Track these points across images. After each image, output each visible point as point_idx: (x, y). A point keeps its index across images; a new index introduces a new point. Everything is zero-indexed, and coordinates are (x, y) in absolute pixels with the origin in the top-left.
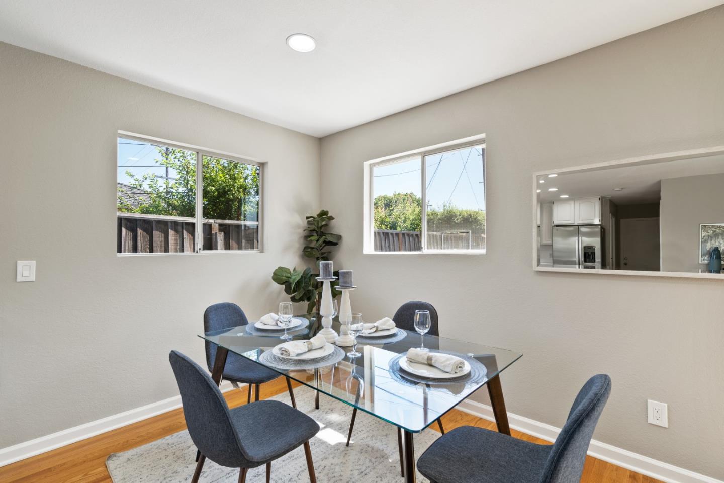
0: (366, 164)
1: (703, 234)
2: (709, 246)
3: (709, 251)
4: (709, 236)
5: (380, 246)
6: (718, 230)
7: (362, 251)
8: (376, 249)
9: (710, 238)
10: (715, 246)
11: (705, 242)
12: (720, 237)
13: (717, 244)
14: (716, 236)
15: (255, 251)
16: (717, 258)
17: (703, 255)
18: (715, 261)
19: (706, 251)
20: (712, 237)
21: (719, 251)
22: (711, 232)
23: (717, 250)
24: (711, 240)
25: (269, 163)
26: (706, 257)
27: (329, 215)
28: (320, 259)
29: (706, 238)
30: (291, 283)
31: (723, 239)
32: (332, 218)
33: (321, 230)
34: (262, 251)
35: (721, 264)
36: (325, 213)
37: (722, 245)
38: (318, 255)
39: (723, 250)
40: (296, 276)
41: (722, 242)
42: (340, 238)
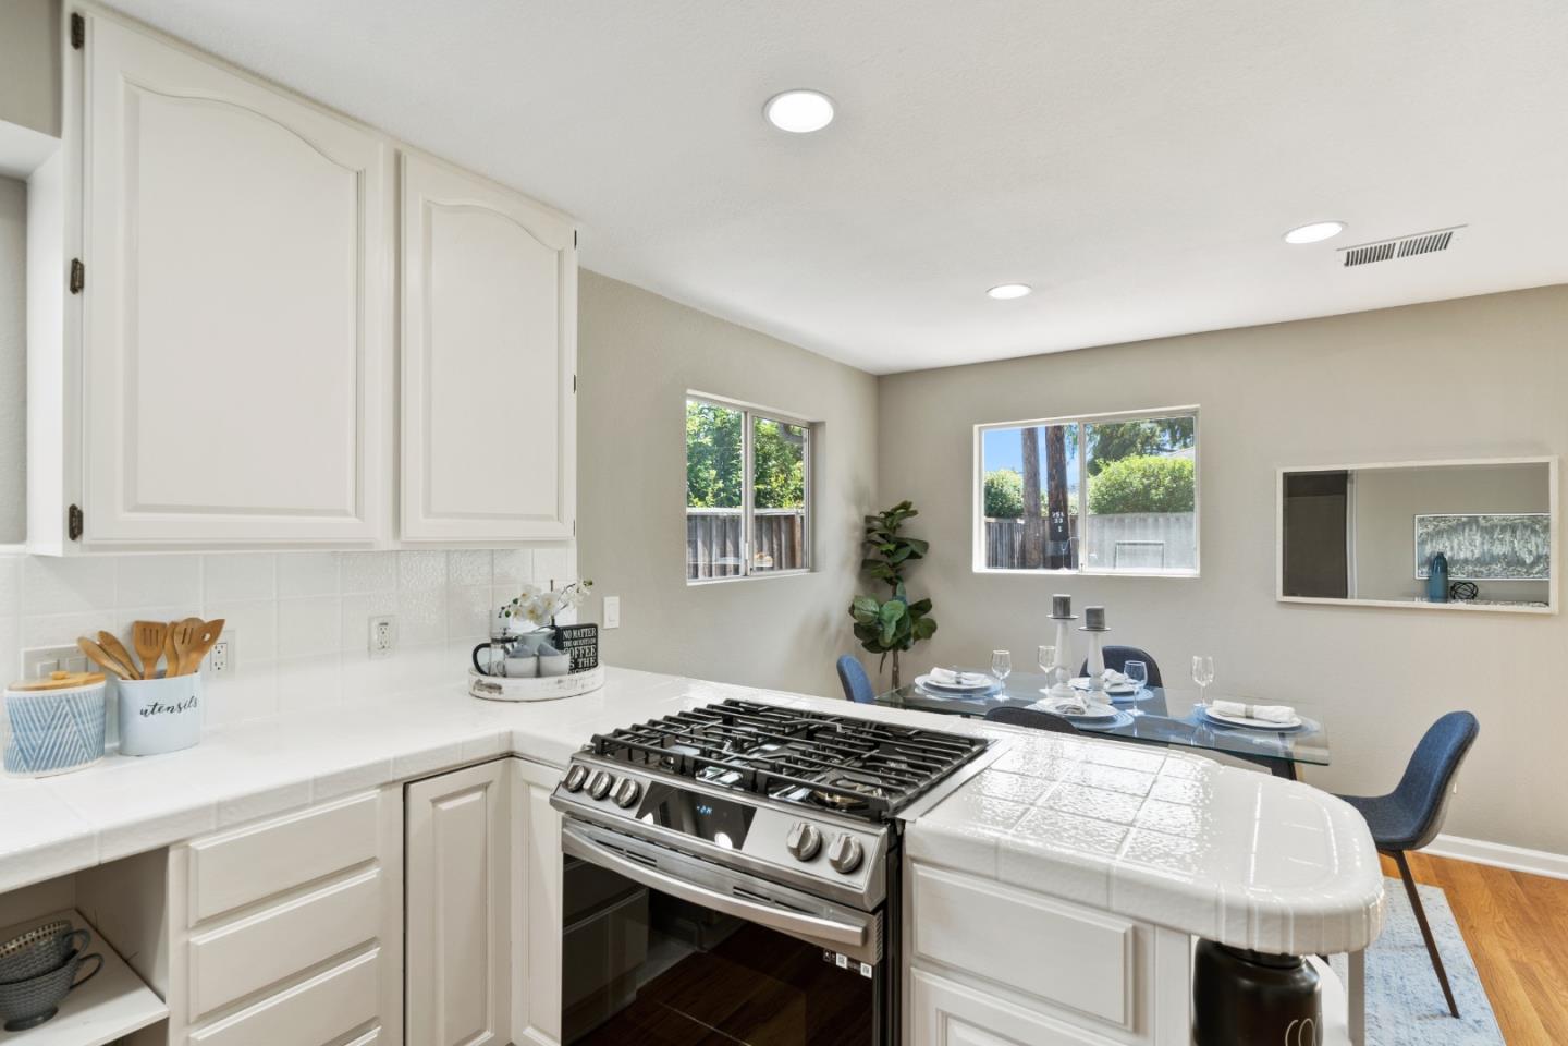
0: (976, 427)
1: (1419, 530)
2: (1429, 550)
3: (1429, 558)
4: (1428, 534)
5: (993, 561)
6: (1442, 524)
7: (971, 567)
8: (989, 566)
9: (1431, 536)
10: (1437, 551)
11: (1423, 543)
12: (1445, 536)
13: (1440, 548)
14: (1439, 533)
15: (799, 572)
16: (1441, 571)
17: (1421, 565)
18: (1439, 579)
19: (1424, 559)
20: (1433, 536)
21: (1444, 559)
22: (1431, 528)
23: (1441, 556)
24: (1432, 540)
25: (828, 427)
26: (1425, 570)
27: (912, 509)
28: (894, 581)
29: (1424, 536)
30: (880, 622)
31: (1449, 539)
32: (915, 513)
33: (894, 532)
34: (813, 570)
35: (1448, 581)
36: (905, 506)
37: (1448, 549)
38: (890, 574)
39: (1451, 558)
40: (894, 610)
41: (1447, 544)
42: (925, 545)
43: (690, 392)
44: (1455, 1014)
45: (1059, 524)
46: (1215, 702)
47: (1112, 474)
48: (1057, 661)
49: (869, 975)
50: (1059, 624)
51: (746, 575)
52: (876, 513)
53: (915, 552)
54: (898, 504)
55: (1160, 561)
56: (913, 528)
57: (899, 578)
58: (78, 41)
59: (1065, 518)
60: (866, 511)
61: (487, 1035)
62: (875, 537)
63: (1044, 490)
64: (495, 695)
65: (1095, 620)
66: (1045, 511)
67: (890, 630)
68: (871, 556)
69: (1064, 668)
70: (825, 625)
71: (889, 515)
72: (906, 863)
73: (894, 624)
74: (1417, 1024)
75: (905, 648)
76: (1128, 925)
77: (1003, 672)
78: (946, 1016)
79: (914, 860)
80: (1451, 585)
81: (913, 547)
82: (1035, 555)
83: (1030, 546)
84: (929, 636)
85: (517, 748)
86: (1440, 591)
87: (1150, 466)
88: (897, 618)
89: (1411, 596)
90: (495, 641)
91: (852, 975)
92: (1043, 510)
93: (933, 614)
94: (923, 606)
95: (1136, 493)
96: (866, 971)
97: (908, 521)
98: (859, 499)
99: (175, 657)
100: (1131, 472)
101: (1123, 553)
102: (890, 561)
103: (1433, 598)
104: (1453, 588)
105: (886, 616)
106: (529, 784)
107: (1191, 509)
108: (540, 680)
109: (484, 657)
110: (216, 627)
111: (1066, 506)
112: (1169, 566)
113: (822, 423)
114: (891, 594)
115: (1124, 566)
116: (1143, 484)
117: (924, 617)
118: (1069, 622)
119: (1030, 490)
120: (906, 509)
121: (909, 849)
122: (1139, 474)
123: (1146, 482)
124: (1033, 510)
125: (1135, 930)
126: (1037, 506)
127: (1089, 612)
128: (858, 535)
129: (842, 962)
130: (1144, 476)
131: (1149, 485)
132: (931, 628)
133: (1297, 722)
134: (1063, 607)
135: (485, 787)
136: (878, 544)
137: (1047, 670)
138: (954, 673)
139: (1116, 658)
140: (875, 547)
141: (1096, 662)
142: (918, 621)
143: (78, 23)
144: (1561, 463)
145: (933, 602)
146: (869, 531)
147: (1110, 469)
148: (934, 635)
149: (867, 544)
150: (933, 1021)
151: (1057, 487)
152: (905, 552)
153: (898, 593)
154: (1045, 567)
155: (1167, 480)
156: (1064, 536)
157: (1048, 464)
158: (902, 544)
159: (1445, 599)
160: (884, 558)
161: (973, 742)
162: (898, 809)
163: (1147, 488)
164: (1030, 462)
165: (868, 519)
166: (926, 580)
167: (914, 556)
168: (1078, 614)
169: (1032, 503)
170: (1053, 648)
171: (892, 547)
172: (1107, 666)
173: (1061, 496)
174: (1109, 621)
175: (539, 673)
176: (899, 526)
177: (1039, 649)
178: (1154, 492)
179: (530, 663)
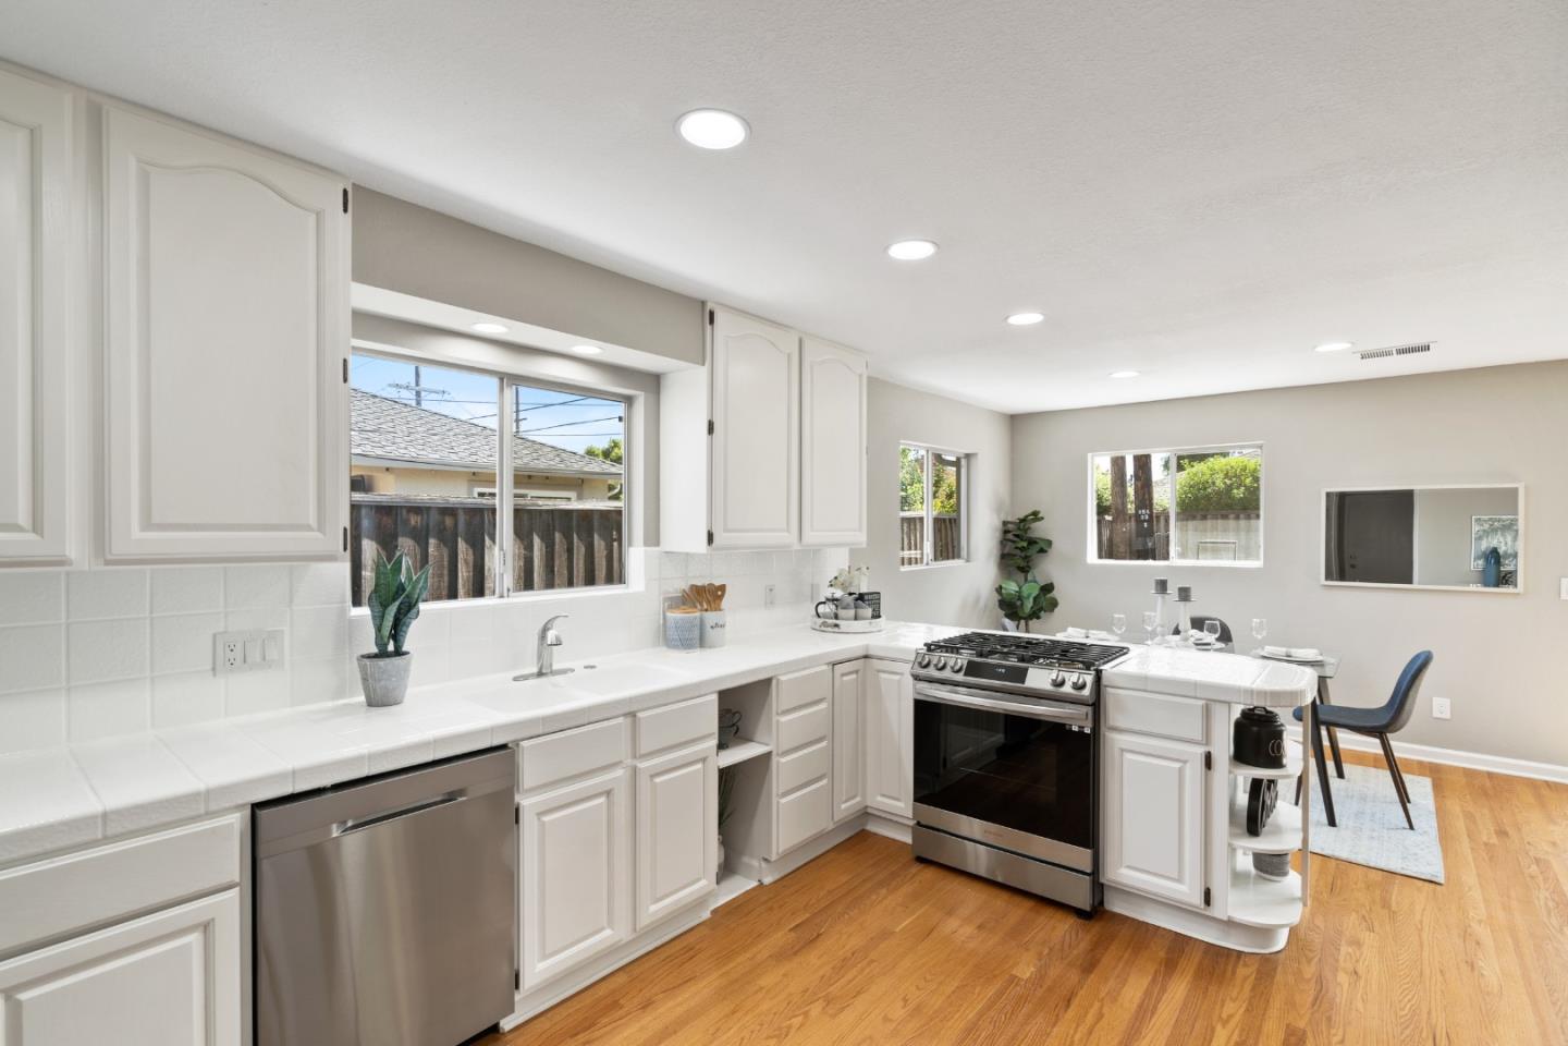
0: (1090, 455)
1: (1475, 528)
2: (1485, 545)
3: (1484, 553)
4: (1484, 531)
5: (1101, 553)
6: (1496, 524)
7: (1085, 560)
8: (1100, 557)
9: (1486, 533)
10: (1492, 546)
11: (1479, 538)
12: (1499, 533)
13: (1494, 543)
14: (1494, 530)
16: (1495, 563)
17: (1477, 558)
18: (1493, 569)
19: (1480, 553)
20: (1488, 533)
21: (1498, 553)
22: (1486, 526)
23: (1495, 551)
24: (1487, 537)
25: (979, 456)
26: (1481, 562)
27: (1040, 515)
28: (1024, 570)
29: (1481, 533)
30: (1020, 598)
31: (1502, 535)
32: (1042, 518)
33: (1026, 533)
34: (968, 561)
35: (1500, 571)
36: (1035, 514)
37: (1503, 544)
38: (1022, 564)
39: (1505, 552)
40: (1031, 590)
41: (1501, 539)
42: (1049, 543)
43: (902, 441)
44: (1411, 827)
45: (1145, 521)
46: (1267, 647)
47: (1195, 475)
48: (1158, 621)
49: (1089, 732)
50: (1159, 597)
51: (927, 564)
52: (1010, 519)
53: (1043, 547)
54: (1030, 511)
55: (1232, 555)
56: (1039, 530)
57: (1029, 567)
58: (712, 321)
59: (1151, 516)
60: (1003, 518)
61: (858, 799)
62: (1010, 536)
63: (1131, 490)
64: (836, 629)
65: (1184, 594)
66: (1131, 508)
67: (1029, 604)
68: (1006, 551)
69: (1162, 626)
70: (977, 600)
71: (1023, 520)
72: (1102, 688)
73: (1031, 600)
74: (1385, 831)
75: (1038, 618)
76: (1204, 702)
77: (1120, 629)
78: (1122, 750)
79: (1106, 686)
80: (1502, 575)
81: (1042, 545)
82: (1122, 549)
83: (1117, 540)
84: (1052, 611)
85: (871, 653)
86: (1493, 579)
87: (1232, 467)
88: (1034, 595)
89: (1467, 583)
90: (828, 600)
91: (1081, 733)
92: (1129, 506)
93: (1055, 594)
94: (1048, 588)
95: (1219, 493)
96: (1087, 731)
97: (1038, 524)
98: (998, 509)
99: (709, 602)
100: (1213, 472)
101: (1205, 550)
102: (1023, 554)
103: (1486, 584)
104: (1504, 577)
105: (1025, 594)
106: (879, 671)
107: (1258, 517)
108: (856, 622)
109: (821, 609)
110: (722, 588)
111: (1151, 505)
112: (1239, 559)
113: (974, 455)
114: (1023, 579)
115: (1205, 559)
116: (1225, 483)
117: (1049, 596)
118: (1167, 596)
119: (1117, 489)
120: (1036, 516)
121: (1104, 681)
122: (1222, 475)
123: (1228, 482)
124: (1120, 507)
125: (1207, 705)
126: (1124, 504)
127: (1181, 590)
128: (998, 535)
129: (1075, 728)
130: (1227, 476)
131: (1231, 484)
132: (1054, 604)
133: (1320, 658)
134: (1162, 586)
135: (857, 672)
136: (1014, 542)
137: (1149, 629)
138: (1084, 631)
139: (1198, 623)
140: (1010, 543)
141: (1185, 624)
142: (1046, 600)
143: (712, 314)
144: (1526, 488)
145: (1055, 585)
146: (1006, 532)
147: (1194, 470)
148: (1056, 610)
149: (1003, 542)
150: (1116, 753)
151: (1143, 487)
152: (1037, 548)
153: (1029, 578)
154: (1131, 559)
155: (1248, 481)
156: (1150, 533)
157: (1135, 466)
158: (1032, 542)
159: (1497, 585)
160: (1018, 552)
161: (1124, 648)
162: (1099, 665)
163: (1229, 488)
164: (1118, 465)
165: (1005, 523)
166: (1049, 569)
167: (1042, 551)
168: (1172, 589)
169: (1119, 501)
170: (1153, 614)
171: (1025, 544)
172: (1193, 628)
173: (1147, 496)
174: (1194, 595)
175: (856, 618)
176: (1029, 528)
177: (1144, 616)
178: (1235, 491)
179: (852, 612)
